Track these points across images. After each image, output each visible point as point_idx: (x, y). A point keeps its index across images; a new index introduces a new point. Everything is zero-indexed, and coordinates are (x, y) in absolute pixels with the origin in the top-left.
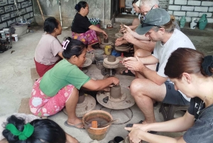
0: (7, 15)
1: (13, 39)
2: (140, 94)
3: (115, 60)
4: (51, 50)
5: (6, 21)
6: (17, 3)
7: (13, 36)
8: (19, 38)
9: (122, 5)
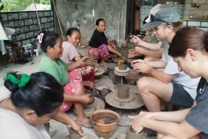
0: (32, 33)
1: (35, 53)
2: (147, 91)
3: (126, 69)
4: (68, 55)
5: (30, 38)
6: (41, 23)
7: (35, 50)
8: (40, 54)
9: (137, 28)
